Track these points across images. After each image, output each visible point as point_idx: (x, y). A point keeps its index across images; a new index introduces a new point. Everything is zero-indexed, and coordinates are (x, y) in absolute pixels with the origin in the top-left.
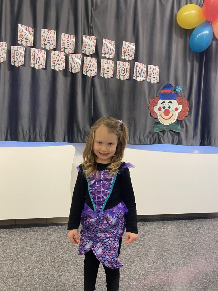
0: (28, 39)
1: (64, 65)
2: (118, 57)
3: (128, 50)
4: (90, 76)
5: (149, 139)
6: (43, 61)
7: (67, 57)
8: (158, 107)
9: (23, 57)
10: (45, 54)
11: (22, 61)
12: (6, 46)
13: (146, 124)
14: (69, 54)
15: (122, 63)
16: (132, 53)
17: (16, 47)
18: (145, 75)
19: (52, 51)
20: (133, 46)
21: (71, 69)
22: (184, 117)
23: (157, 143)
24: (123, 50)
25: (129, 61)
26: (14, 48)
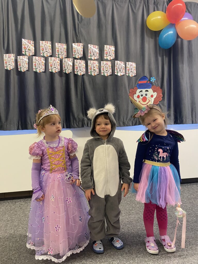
0: (30, 50)
1: (60, 68)
2: (101, 58)
3: (110, 52)
4: (80, 75)
5: (131, 122)
6: (43, 66)
7: (61, 61)
8: (136, 95)
9: (27, 64)
10: (44, 60)
11: (26, 67)
12: (14, 57)
13: (128, 110)
14: (62, 59)
15: (105, 62)
16: (113, 54)
17: (21, 57)
18: (124, 70)
19: (49, 58)
20: (113, 48)
21: (65, 71)
22: (158, 102)
23: (138, 124)
24: (105, 52)
25: (111, 60)
26: (20, 58)
